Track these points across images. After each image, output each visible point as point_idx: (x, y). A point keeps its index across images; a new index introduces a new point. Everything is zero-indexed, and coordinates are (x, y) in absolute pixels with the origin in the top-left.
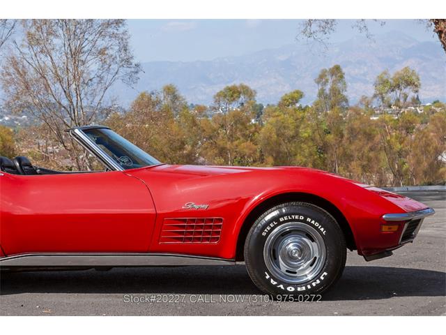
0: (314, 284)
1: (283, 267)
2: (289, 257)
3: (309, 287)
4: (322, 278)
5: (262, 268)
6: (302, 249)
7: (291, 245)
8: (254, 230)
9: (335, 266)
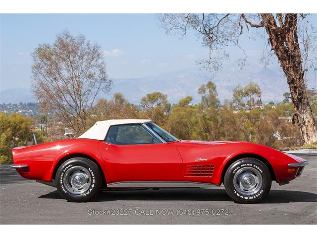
0: (257, 196)
1: (242, 187)
2: (245, 183)
3: (255, 197)
4: (261, 193)
5: (233, 188)
6: (251, 180)
7: (245, 178)
8: (229, 171)
9: (266, 187)
